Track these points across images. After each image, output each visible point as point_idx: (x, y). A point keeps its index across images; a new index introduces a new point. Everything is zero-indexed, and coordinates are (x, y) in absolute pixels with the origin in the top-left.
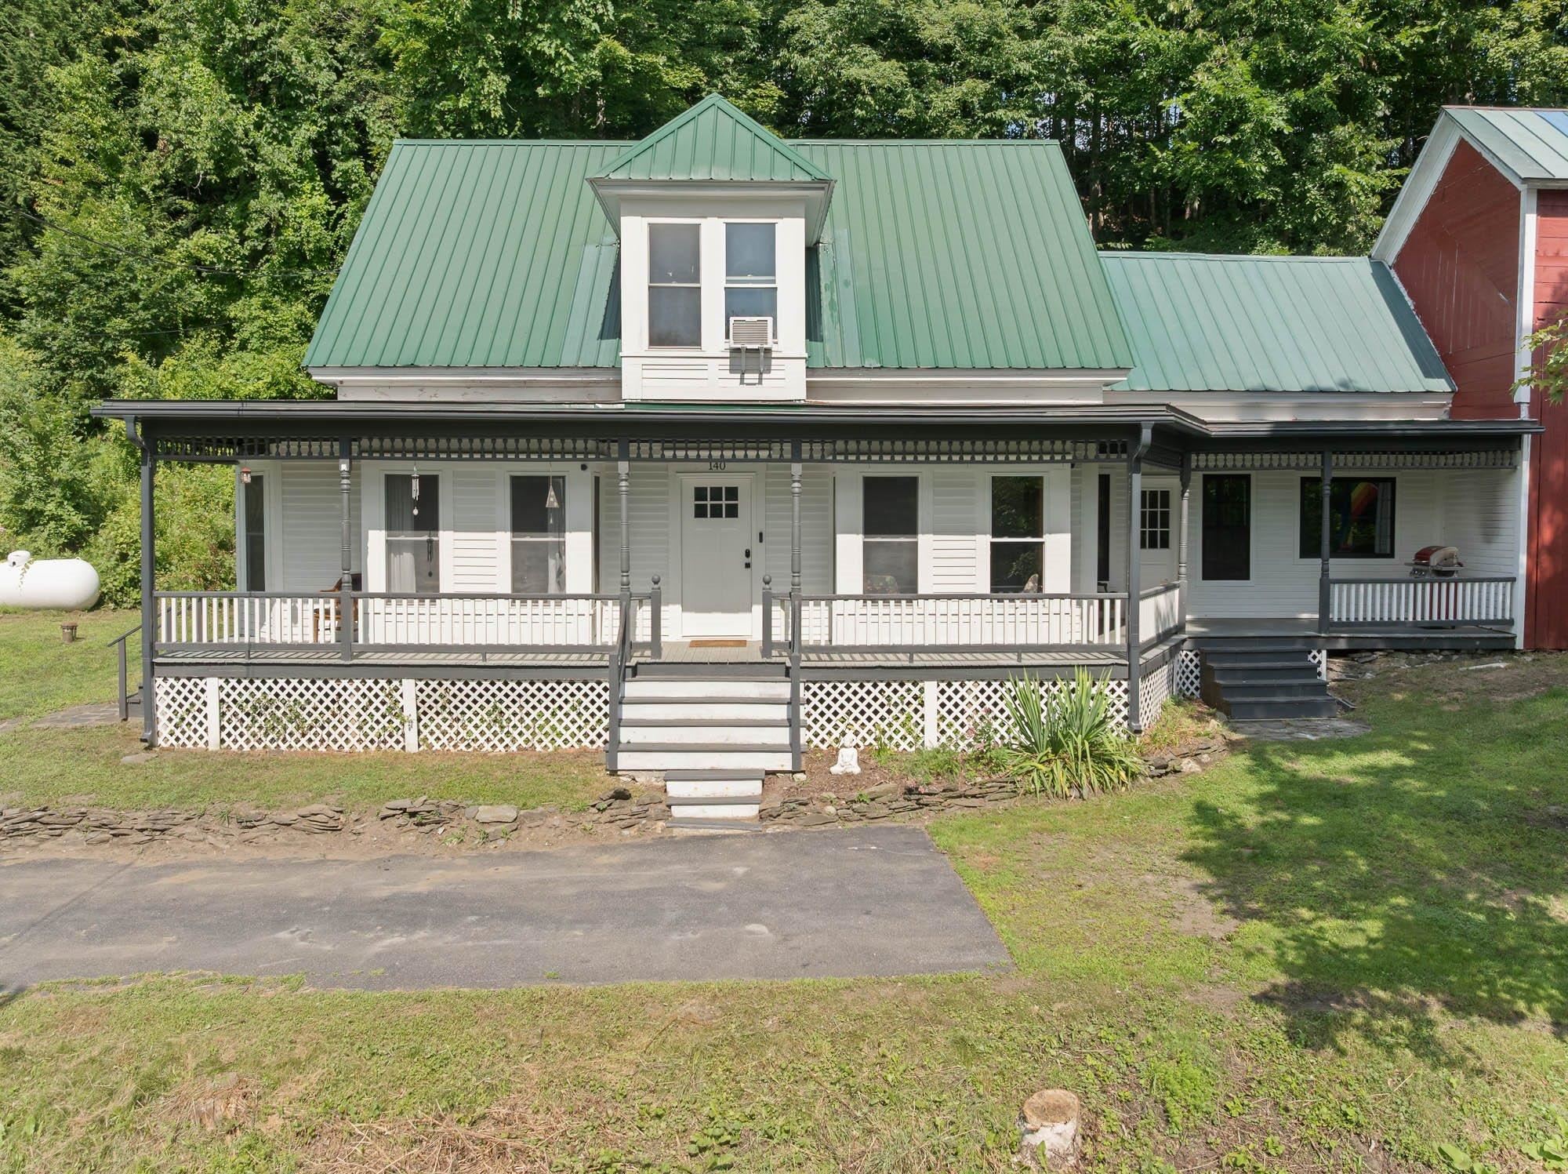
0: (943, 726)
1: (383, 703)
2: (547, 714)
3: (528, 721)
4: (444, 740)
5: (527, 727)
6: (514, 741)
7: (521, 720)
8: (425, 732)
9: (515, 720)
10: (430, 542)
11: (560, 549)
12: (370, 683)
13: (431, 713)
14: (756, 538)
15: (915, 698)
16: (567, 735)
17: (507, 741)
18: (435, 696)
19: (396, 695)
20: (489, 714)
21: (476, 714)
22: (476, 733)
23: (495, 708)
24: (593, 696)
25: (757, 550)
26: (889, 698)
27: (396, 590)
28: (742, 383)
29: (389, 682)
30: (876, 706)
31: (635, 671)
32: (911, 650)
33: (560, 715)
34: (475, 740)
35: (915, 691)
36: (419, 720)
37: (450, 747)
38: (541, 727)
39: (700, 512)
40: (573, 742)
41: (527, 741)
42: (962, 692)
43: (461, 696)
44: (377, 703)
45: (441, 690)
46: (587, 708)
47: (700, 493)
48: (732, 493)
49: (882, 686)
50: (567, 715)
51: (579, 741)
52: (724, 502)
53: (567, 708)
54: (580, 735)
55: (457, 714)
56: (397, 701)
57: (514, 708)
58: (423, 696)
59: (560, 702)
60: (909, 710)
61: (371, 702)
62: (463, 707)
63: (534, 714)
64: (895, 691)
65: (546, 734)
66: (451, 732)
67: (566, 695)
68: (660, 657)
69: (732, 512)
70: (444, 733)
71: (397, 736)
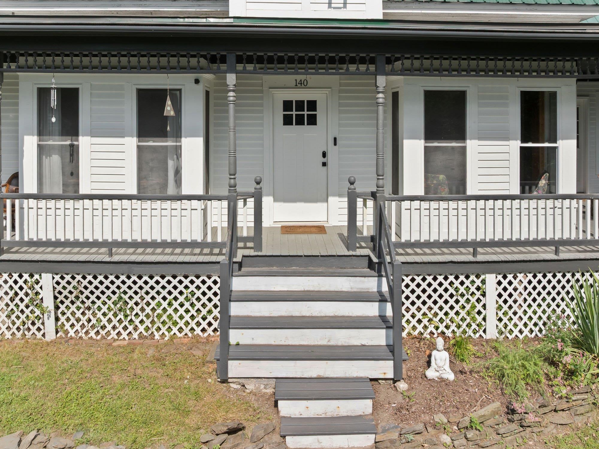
0: (500, 314)
1: (27, 294)
2: (165, 304)
3: (148, 310)
4: (78, 327)
5: (148, 316)
6: (136, 328)
7: (142, 310)
8: (63, 319)
9: (137, 309)
10: (72, 146)
11: (177, 151)
12: (16, 276)
13: (67, 302)
14: (331, 142)
15: (478, 289)
16: (181, 324)
17: (131, 328)
18: (70, 288)
19: (37, 287)
20: (115, 303)
21: (104, 303)
22: (104, 321)
23: (120, 298)
24: (204, 288)
25: (332, 151)
26: (457, 290)
27: (47, 191)
28: (330, 7)
29: (31, 276)
30: (446, 296)
31: (240, 264)
32: (475, 245)
33: (176, 304)
34: (104, 327)
35: (478, 282)
36: (57, 308)
37: (82, 334)
38: (159, 316)
39: (287, 121)
40: (186, 330)
41: (147, 329)
42: (515, 283)
43: (91, 288)
44: (21, 294)
45: (74, 283)
46: (198, 299)
47: (287, 105)
48: (312, 105)
49: (451, 278)
50: (182, 305)
51: (192, 329)
52: (306, 113)
53: (181, 299)
54: (193, 324)
55: (88, 303)
56: (37, 293)
57: (136, 298)
58: (59, 288)
59: (175, 293)
60: (473, 300)
61: (16, 294)
62: (93, 298)
63: (153, 304)
64: (462, 283)
65: (164, 323)
66: (84, 320)
67: (181, 288)
68: (261, 250)
69: (312, 121)
70: (78, 320)
71: (38, 324)
